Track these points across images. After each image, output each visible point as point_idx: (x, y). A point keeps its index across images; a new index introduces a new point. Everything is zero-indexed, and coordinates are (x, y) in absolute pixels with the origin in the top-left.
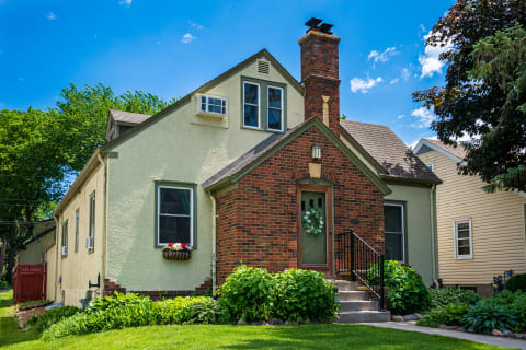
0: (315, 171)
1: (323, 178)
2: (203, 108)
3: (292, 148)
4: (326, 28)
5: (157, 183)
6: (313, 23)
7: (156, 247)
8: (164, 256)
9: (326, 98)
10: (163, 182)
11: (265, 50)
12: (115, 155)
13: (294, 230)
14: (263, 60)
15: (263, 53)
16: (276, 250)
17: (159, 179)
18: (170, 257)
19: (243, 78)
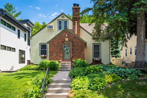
0: (67, 39)
1: (69, 41)
2: (48, 28)
3: (61, 35)
4: (78, 5)
5: (40, 44)
6: (75, 5)
7: (40, 56)
8: (41, 58)
9: (76, 22)
10: (41, 43)
11: (63, 13)
12: (32, 39)
13: (62, 52)
14: (63, 15)
15: (63, 14)
16: (57, 56)
17: (40, 43)
18: (42, 58)
19: (58, 20)
